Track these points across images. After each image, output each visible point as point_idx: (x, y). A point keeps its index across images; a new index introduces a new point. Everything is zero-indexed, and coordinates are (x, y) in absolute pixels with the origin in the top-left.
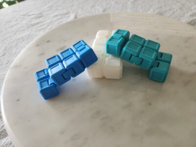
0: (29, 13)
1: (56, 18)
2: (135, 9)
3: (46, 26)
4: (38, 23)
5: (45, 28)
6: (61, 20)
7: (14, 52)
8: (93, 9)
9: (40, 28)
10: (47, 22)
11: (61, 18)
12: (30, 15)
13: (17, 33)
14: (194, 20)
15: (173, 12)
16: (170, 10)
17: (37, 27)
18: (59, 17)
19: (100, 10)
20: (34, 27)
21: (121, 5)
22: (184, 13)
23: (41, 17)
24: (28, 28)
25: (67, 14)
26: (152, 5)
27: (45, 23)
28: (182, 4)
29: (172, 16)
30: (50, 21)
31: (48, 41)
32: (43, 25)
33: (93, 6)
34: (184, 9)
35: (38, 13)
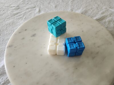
0: (10, 5)
1: (28, 10)
2: (73, 6)
3: (22, 16)
4: (17, 13)
5: (22, 17)
6: (31, 12)
7: (6, 33)
8: (49, 5)
9: (19, 17)
10: (23, 13)
11: (31, 11)
12: (12, 7)
13: (6, 20)
14: (102, 17)
15: (93, 11)
16: (91, 9)
17: (17, 16)
18: (30, 10)
19: (53, 6)
20: (15, 16)
21: (65, 3)
22: (98, 12)
23: (18, 9)
24: (11, 16)
25: (34, 7)
26: (82, 5)
27: (21, 13)
28: (98, 5)
29: (92, 13)
30: (24, 12)
31: (26, 30)
32: (21, 15)
33: (49, 3)
34: (99, 8)
35: (17, 5)
